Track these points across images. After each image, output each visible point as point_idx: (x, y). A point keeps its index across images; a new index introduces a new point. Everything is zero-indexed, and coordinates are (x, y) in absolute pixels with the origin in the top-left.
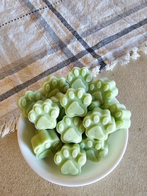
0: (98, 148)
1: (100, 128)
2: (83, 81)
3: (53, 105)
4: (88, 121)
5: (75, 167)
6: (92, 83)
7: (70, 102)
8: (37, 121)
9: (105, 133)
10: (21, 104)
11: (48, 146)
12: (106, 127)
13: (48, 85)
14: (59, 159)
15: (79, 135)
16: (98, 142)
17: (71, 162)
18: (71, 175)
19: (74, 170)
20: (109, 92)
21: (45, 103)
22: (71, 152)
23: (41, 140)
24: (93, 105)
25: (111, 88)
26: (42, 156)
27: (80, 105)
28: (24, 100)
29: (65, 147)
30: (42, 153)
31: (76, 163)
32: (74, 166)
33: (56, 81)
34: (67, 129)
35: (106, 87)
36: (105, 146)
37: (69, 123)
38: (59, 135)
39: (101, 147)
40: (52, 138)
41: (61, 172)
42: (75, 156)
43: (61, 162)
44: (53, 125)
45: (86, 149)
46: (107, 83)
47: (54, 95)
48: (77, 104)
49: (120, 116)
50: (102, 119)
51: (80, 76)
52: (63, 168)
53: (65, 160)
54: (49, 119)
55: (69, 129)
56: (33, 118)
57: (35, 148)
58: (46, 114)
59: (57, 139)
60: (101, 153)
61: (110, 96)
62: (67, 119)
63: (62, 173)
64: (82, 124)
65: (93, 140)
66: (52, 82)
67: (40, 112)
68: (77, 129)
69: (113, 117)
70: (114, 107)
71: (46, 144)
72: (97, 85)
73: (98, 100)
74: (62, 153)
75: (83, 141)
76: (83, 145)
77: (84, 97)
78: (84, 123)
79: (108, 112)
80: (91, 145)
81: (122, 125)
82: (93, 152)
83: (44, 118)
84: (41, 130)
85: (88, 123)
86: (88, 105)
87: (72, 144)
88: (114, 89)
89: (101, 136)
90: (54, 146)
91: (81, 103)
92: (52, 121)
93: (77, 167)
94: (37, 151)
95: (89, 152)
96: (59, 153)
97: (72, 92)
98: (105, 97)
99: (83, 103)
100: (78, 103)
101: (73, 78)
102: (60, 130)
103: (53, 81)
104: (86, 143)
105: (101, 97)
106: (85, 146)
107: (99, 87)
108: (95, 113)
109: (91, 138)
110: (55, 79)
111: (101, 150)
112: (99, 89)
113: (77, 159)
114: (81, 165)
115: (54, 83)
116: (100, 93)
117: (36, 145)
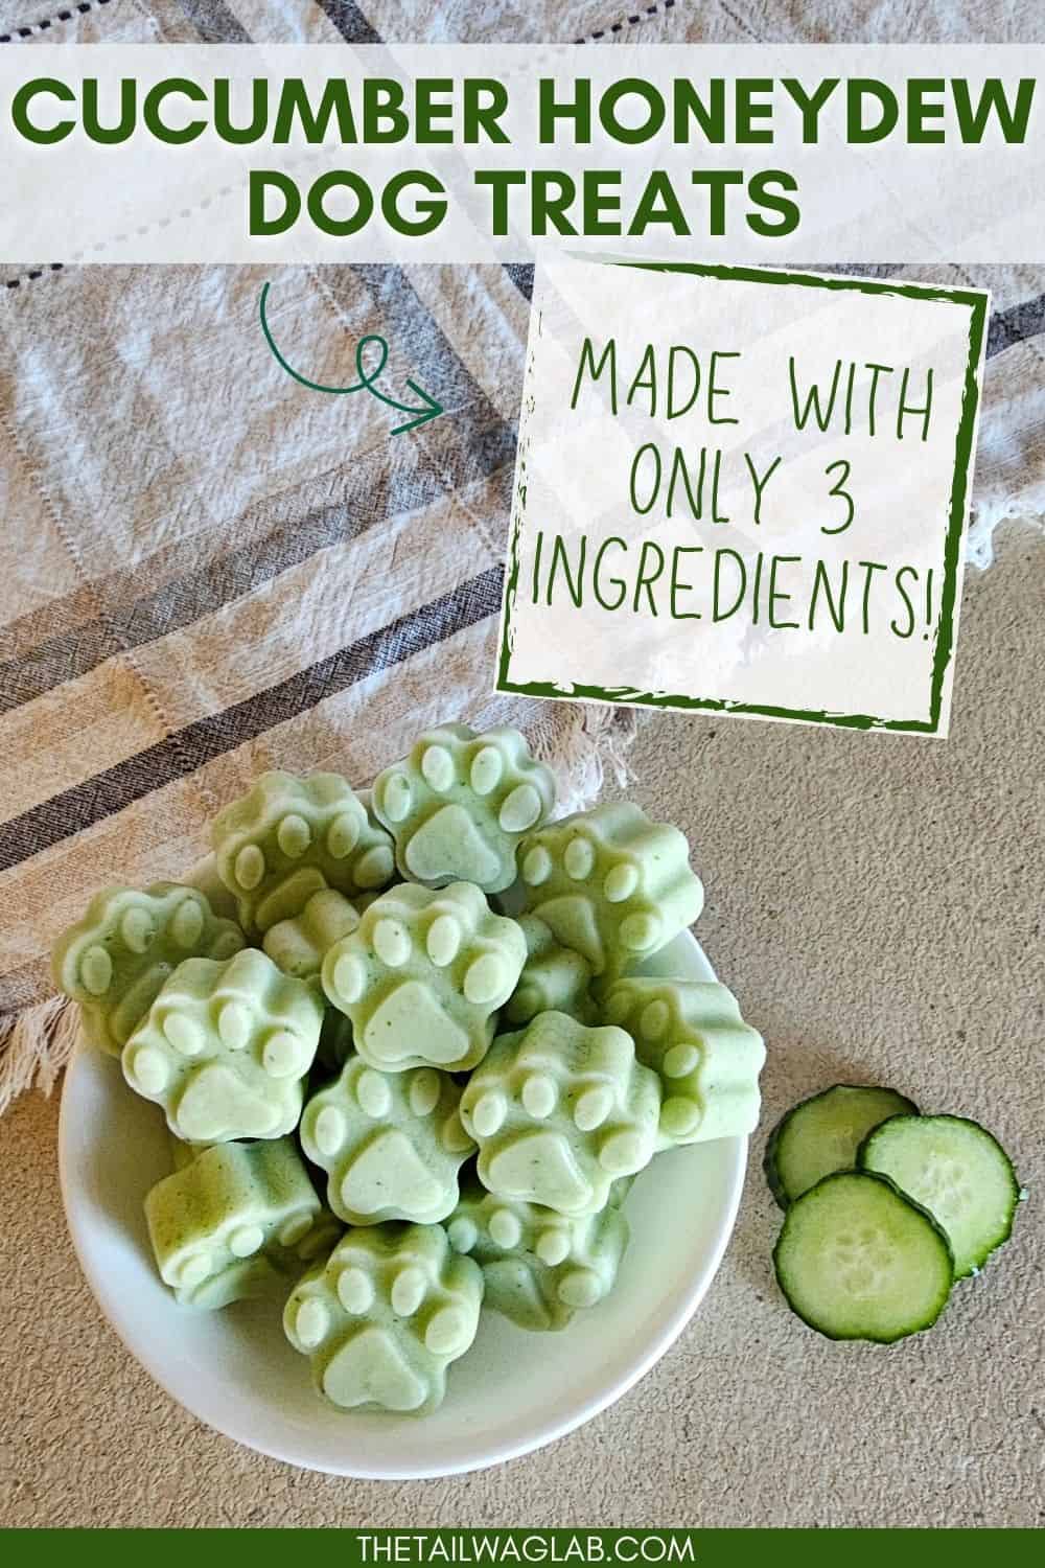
0: (555, 1259)
1: (562, 1148)
2: (479, 824)
3: (278, 1000)
4: (488, 1106)
5: (407, 1369)
6: (539, 842)
7: (384, 984)
8: (178, 1092)
9: (592, 1174)
10: (79, 980)
11: (250, 1241)
12: (596, 1142)
13: (253, 850)
14: (310, 1323)
15: (443, 1177)
16: (549, 1220)
17: (386, 1342)
18: (380, 1413)
19: (401, 1387)
20: (636, 907)
21: (223, 992)
22: (385, 1283)
23: (203, 1208)
24: (533, 995)
25: (649, 889)
26: (218, 1293)
27: (444, 1006)
28: (100, 952)
29: (346, 1252)
30: (211, 1278)
31: (411, 1340)
32: (400, 1362)
33: (304, 827)
34: (367, 1137)
35: (623, 878)
36: (597, 1242)
37: (381, 1103)
38: (318, 1178)
39: (571, 1253)
40: (275, 1192)
41: (323, 1391)
42: (410, 1306)
43: (327, 1338)
44: (278, 1116)
45: (482, 1256)
46: (625, 851)
47: (294, 912)
48: (426, 996)
49: (687, 1068)
50: (570, 1097)
51: (463, 792)
52: (339, 1373)
53: (347, 1330)
54: (250, 1083)
55: (380, 1142)
56: (151, 1075)
57: (166, 1255)
58: (232, 1050)
59: (304, 1201)
60: (569, 1282)
61: (641, 932)
62: (364, 1080)
63: (331, 1402)
64: (454, 1116)
65: (526, 1211)
66: (275, 827)
67: (196, 1041)
68: (429, 1142)
69: (651, 1074)
70: (662, 1006)
71: (233, 1233)
72: (568, 861)
73: (575, 950)
74: (333, 1288)
75: (467, 1207)
76: (468, 1234)
77: (468, 956)
78: (466, 1111)
79: (620, 1046)
80: (508, 1234)
81: (699, 1124)
82: (522, 1275)
83: (221, 1076)
84: (207, 1146)
85: (489, 1113)
86: (492, 1002)
87: (395, 1231)
88: (670, 888)
89: (570, 1191)
90: (285, 1238)
91: (450, 991)
92: (272, 1093)
93: (420, 1366)
94: (179, 1271)
95: (498, 1271)
96: (311, 1286)
97: (394, 926)
98: (617, 935)
99: (461, 991)
100: (436, 990)
101: (415, 802)
102: (324, 1149)
103: (284, 826)
104: (484, 1222)
105: (592, 933)
106: (479, 1238)
107: (582, 871)
108: (529, 1059)
109: (512, 1199)
110: (298, 814)
111: (569, 1267)
112: (576, 881)
113: (420, 1322)
114: (443, 1356)
115: (294, 836)
116: (585, 909)
117: (175, 1239)
